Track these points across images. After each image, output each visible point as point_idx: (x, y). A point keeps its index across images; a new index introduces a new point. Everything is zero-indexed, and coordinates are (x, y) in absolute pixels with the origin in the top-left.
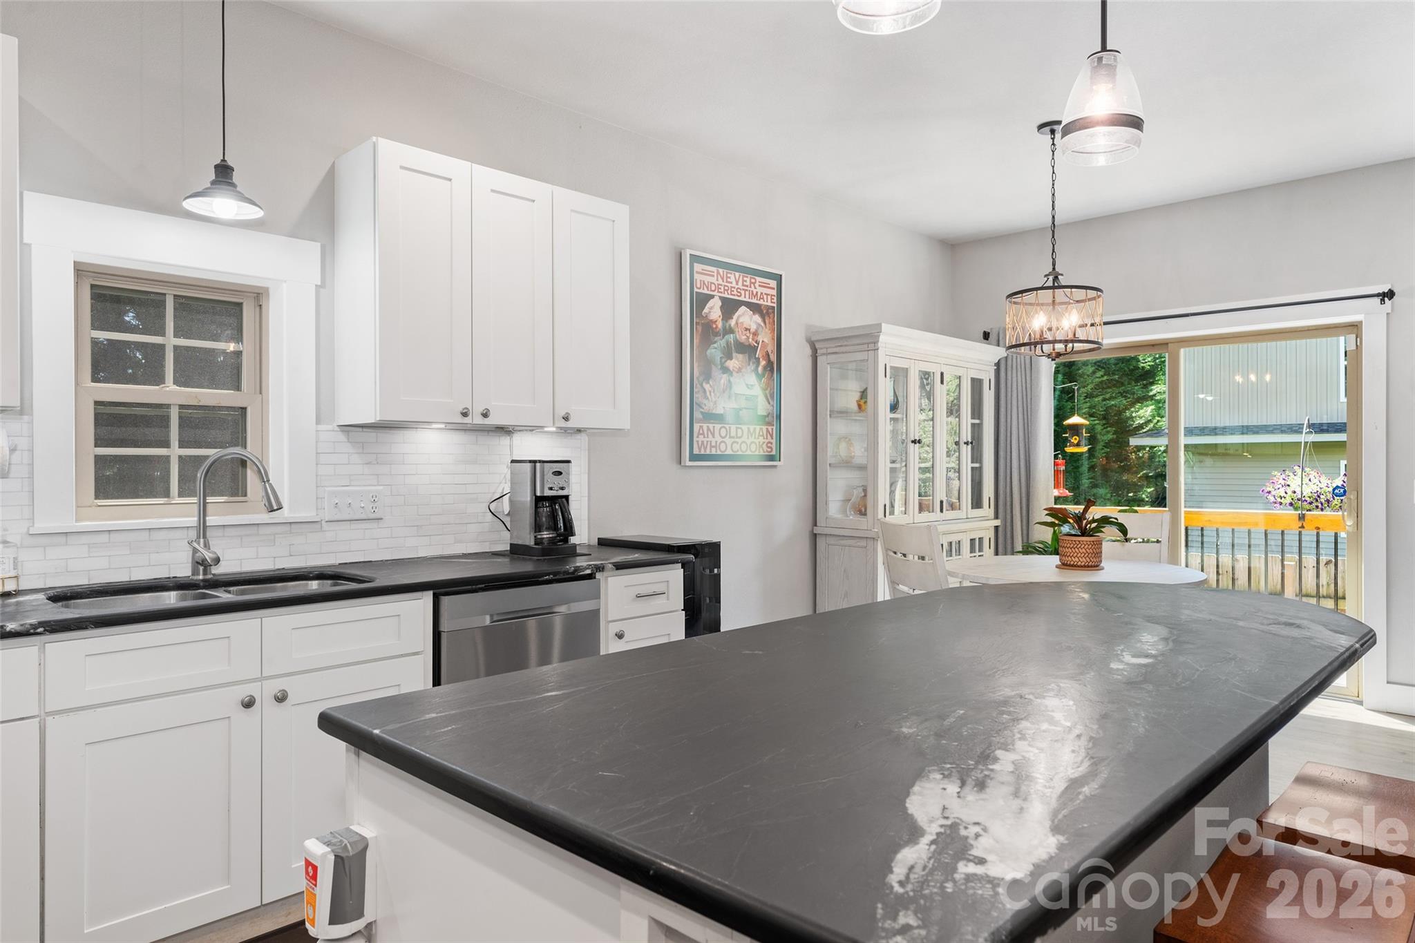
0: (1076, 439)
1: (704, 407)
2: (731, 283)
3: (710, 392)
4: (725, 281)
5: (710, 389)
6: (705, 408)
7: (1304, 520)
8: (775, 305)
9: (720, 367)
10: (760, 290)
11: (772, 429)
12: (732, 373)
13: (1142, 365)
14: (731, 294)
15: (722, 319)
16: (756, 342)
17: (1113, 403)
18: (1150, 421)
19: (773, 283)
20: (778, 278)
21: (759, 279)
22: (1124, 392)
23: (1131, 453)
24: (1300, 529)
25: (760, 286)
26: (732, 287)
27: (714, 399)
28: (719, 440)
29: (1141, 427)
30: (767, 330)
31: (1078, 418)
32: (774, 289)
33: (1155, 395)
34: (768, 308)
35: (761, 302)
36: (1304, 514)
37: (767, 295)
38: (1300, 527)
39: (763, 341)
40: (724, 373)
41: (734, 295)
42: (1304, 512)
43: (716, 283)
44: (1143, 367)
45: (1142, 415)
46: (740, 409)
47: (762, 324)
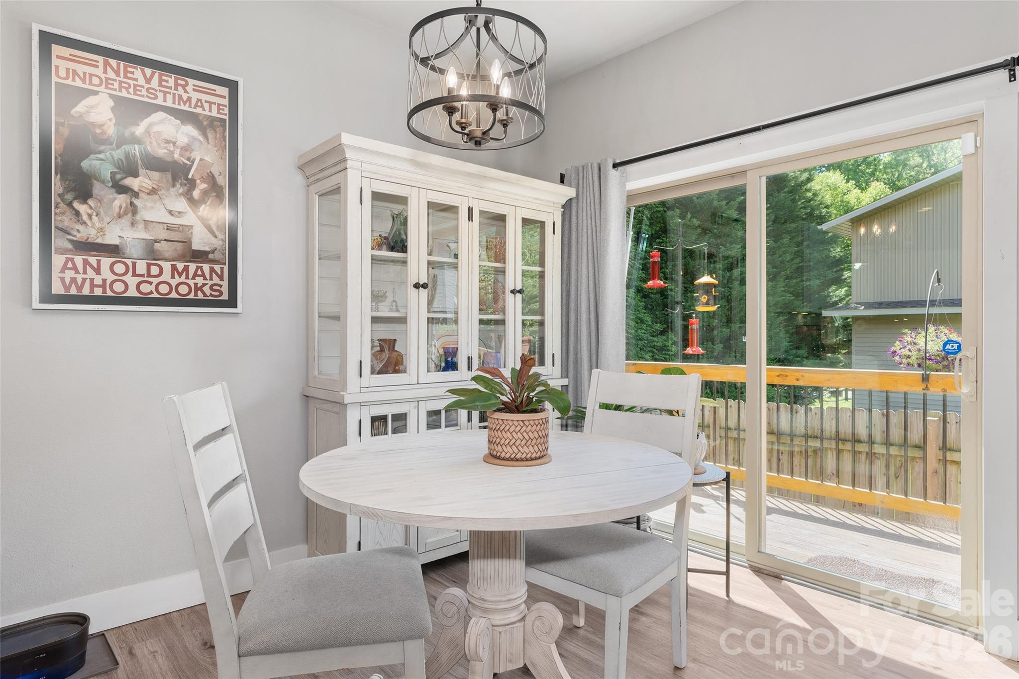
0: (705, 298)
1: (75, 233)
2: (136, 80)
3: (90, 216)
4: (122, 74)
5: (90, 211)
6: (78, 235)
7: (928, 382)
8: (227, 118)
9: (110, 184)
10: (195, 96)
11: (222, 269)
12: (138, 194)
13: (834, 254)
14: (135, 94)
15: (115, 125)
16: (188, 159)
17: (808, 283)
18: (844, 299)
19: (224, 91)
20: (232, 86)
21: (191, 82)
22: (818, 275)
23: (828, 324)
24: (924, 391)
25: (194, 90)
26: (135, 86)
27: (98, 225)
28: (111, 277)
29: (836, 303)
30: (209, 147)
31: (709, 277)
32: (224, 97)
33: (846, 279)
34: (212, 120)
35: (199, 110)
36: (928, 374)
37: (211, 103)
38: (923, 389)
39: (201, 160)
40: (120, 193)
41: (143, 96)
42: (928, 373)
43: (103, 76)
44: (835, 256)
45: (838, 294)
46: (156, 241)
47: (201, 138)
